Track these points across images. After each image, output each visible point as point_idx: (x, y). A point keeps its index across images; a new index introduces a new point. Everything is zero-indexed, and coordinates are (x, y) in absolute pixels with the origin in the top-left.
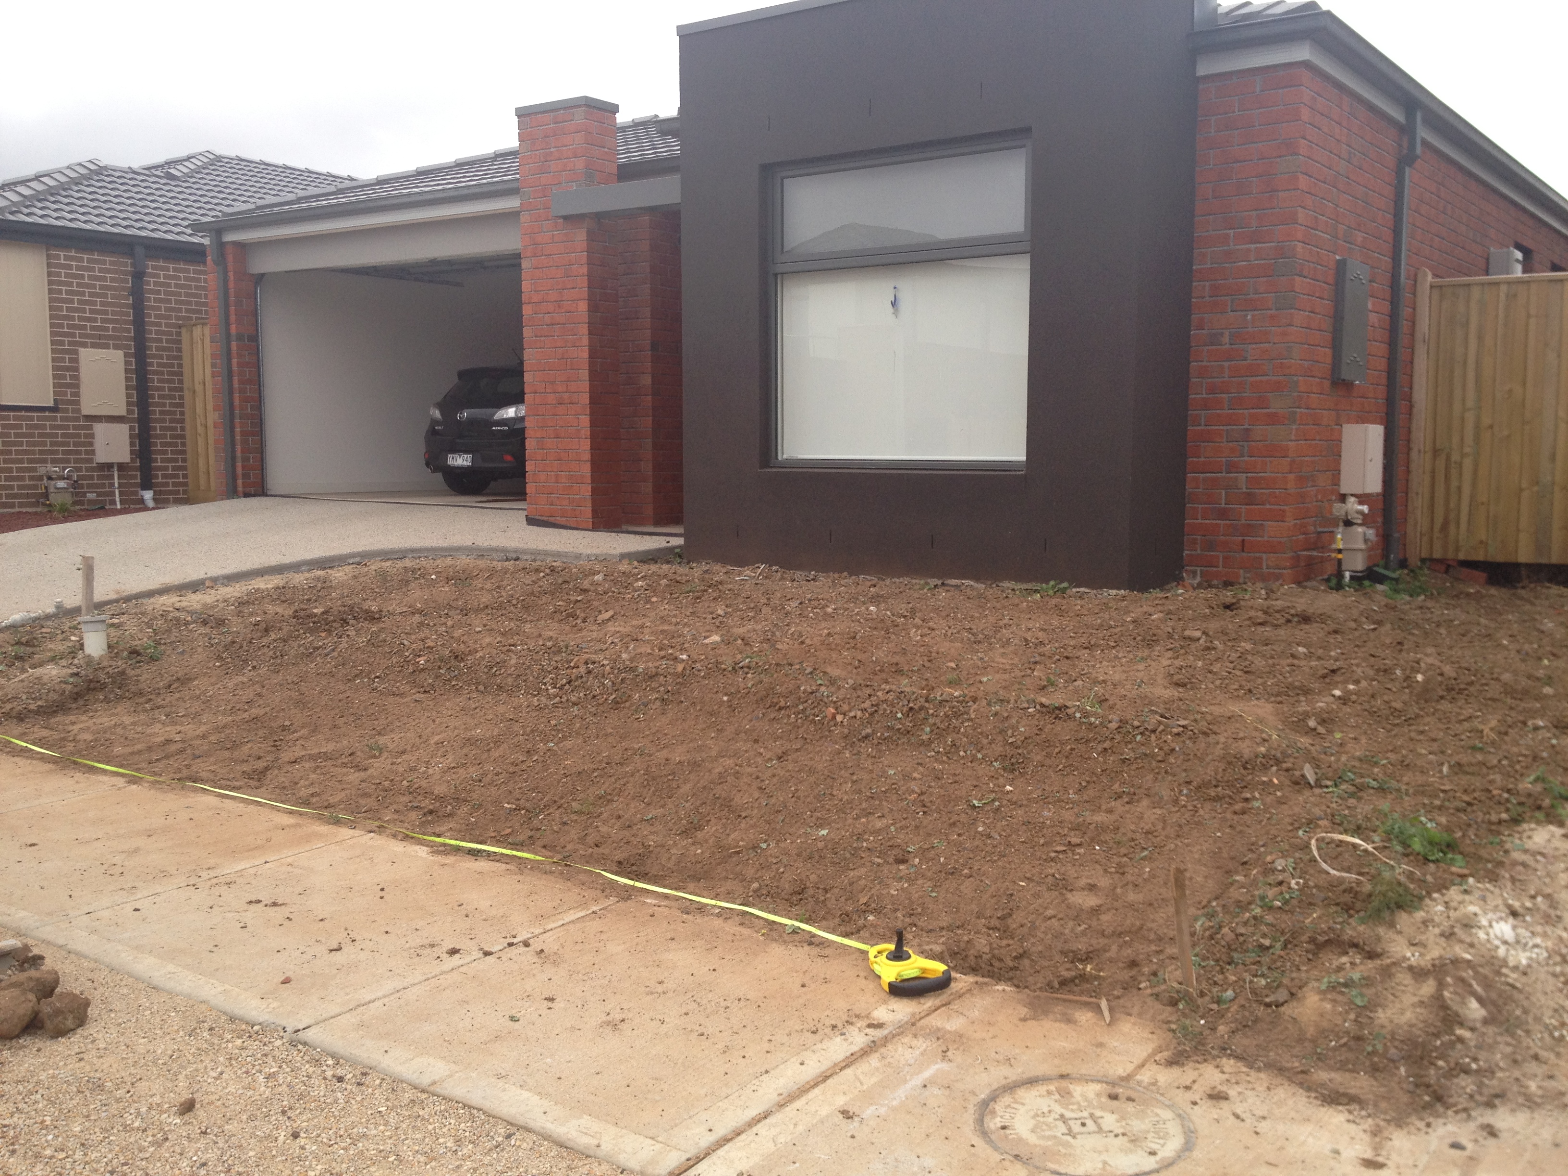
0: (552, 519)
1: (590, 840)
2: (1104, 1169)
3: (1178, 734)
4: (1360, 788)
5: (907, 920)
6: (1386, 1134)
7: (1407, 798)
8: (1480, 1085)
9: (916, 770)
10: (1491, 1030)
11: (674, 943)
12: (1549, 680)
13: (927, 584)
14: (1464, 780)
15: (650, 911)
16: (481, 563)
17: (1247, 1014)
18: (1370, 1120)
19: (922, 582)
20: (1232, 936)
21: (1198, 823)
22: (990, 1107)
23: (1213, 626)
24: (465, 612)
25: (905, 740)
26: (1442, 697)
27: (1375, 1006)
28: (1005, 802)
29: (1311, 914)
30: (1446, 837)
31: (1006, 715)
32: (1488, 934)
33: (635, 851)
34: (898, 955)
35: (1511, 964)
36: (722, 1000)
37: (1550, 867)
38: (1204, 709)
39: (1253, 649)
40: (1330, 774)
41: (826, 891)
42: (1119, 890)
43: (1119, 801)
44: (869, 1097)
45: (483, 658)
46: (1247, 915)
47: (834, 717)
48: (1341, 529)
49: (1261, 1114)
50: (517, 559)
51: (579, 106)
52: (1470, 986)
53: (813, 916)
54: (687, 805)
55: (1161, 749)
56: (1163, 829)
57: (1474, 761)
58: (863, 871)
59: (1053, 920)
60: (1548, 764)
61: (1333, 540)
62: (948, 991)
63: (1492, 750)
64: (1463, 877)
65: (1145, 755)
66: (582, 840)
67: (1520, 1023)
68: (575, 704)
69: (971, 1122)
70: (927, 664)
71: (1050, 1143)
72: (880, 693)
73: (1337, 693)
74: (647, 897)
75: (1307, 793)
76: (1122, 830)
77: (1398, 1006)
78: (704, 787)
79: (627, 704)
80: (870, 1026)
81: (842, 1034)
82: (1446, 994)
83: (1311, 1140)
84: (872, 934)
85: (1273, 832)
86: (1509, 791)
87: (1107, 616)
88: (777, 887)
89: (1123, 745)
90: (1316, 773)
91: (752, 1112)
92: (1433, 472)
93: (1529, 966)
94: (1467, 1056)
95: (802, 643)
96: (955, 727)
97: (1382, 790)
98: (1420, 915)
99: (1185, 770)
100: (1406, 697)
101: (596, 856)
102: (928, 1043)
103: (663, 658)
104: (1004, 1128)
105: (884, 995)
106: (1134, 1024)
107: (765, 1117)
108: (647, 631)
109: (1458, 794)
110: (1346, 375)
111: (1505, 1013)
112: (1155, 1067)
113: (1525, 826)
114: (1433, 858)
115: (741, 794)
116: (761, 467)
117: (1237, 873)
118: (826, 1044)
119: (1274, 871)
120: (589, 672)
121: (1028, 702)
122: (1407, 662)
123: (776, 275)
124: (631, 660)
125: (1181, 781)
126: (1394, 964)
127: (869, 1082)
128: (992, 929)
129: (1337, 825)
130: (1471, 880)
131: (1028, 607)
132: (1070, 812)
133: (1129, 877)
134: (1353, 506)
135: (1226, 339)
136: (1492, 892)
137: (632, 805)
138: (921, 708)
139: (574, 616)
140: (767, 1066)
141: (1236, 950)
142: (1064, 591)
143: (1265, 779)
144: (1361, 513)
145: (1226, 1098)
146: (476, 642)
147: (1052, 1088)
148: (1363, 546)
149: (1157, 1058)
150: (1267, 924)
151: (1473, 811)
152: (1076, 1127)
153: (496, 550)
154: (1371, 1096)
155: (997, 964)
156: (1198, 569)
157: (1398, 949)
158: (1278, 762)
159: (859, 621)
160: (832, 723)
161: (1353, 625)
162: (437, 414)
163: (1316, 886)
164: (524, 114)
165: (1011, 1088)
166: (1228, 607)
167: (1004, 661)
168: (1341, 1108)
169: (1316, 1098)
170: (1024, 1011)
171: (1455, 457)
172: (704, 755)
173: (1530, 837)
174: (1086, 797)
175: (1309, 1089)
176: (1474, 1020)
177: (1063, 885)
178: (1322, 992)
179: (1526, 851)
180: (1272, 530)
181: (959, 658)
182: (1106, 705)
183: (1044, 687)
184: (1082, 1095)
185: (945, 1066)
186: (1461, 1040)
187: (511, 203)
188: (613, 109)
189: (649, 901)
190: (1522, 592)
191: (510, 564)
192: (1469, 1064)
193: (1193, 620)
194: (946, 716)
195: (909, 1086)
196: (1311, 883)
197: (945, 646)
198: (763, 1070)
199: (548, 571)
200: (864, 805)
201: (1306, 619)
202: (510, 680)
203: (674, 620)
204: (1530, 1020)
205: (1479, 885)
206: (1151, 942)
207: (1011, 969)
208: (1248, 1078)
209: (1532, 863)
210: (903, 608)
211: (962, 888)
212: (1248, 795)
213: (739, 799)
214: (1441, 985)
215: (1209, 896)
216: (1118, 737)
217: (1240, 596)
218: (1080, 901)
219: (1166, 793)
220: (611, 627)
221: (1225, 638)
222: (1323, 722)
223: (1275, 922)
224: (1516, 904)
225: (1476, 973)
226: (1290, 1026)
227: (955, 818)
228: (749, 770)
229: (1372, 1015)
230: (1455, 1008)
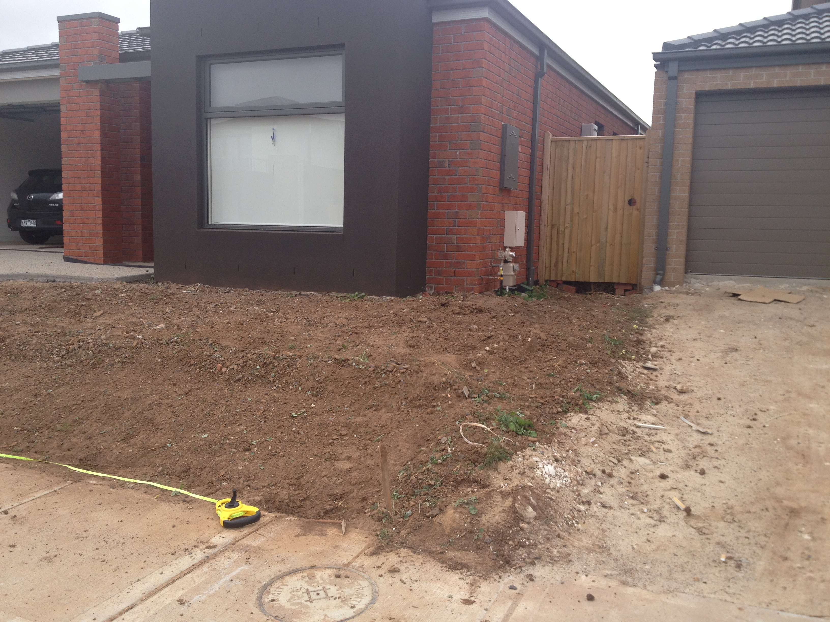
0: (79, 258)
1: (65, 447)
2: (324, 619)
3: (403, 373)
4: (490, 398)
5: (246, 483)
6: (478, 584)
7: (513, 402)
8: (529, 553)
9: (264, 397)
10: (538, 523)
11: (100, 506)
12: (591, 340)
13: (291, 294)
14: (542, 392)
15: (91, 488)
16: (30, 284)
17: (417, 523)
18: (471, 577)
19: (288, 293)
20: (415, 480)
21: (409, 420)
22: (268, 589)
23: (434, 315)
24: (13, 313)
25: (260, 381)
26: (539, 350)
27: (481, 514)
28: (310, 413)
29: (456, 466)
30: (528, 421)
31: (316, 365)
32: (542, 472)
33: (92, 452)
34: (232, 505)
35: (551, 487)
36: (122, 539)
37: (578, 435)
38: (421, 359)
39: (451, 326)
40: (477, 391)
41: (201, 469)
42: (362, 459)
43: (371, 410)
44: (197, 590)
45: (16, 340)
46: (424, 468)
47: (221, 369)
48: (502, 265)
49: (415, 579)
50: (54, 281)
51: (95, 18)
52: (529, 500)
53: (192, 484)
54: (127, 423)
55: (394, 381)
56: (391, 424)
57: (548, 381)
58: (224, 456)
59: (325, 478)
60: (583, 382)
61: (499, 271)
62: (258, 523)
63: (558, 376)
64: (534, 442)
65: (386, 384)
66: (60, 447)
67: (552, 518)
68: (69, 366)
69: (255, 598)
70: (280, 338)
71: (297, 607)
72: (249, 355)
73: (488, 348)
74: (91, 480)
75: (464, 401)
76: (370, 426)
77: (492, 513)
78: (139, 413)
79: (101, 365)
80: (207, 548)
81: (190, 554)
82: (517, 505)
83: (438, 591)
84: (223, 493)
85: (445, 423)
86: (563, 397)
87: (380, 311)
88: (173, 469)
89: (375, 379)
90: (469, 391)
91: (124, 606)
92: (551, 236)
93: (561, 487)
94: (525, 538)
95: (212, 327)
96: (288, 373)
97: (501, 398)
98: (510, 463)
99: (405, 392)
100: (521, 350)
101: (66, 456)
102: (240, 554)
103: (126, 337)
104: (273, 601)
105: (220, 528)
106: (358, 533)
107: (131, 608)
108: (121, 322)
109: (538, 399)
110: (506, 185)
111: (546, 513)
112: (364, 557)
113: (569, 414)
114: (521, 433)
115: (161, 416)
116: (198, 229)
117: (423, 446)
118: (179, 560)
119: (441, 443)
120: (80, 347)
121: (328, 358)
122: (525, 332)
123: (206, 119)
124: (106, 339)
125: (402, 398)
126: (493, 490)
127: (199, 581)
128: (292, 485)
129: (477, 417)
130: (537, 443)
131: (341, 306)
132: (344, 417)
133: (369, 451)
134: (508, 253)
135: (447, 164)
136: (547, 450)
137: (94, 425)
138: (271, 363)
139: (80, 314)
140: (139, 577)
141: (417, 487)
142: (362, 297)
143: (444, 395)
144: (512, 256)
145: (398, 571)
146: (15, 330)
147: (305, 574)
148: (513, 273)
149: (366, 552)
150: (433, 473)
151: (544, 408)
152: (313, 596)
153: (41, 276)
154: (474, 564)
155: (291, 505)
156: (433, 285)
157: (498, 482)
158: (451, 386)
159: (247, 315)
160: (220, 373)
161: (503, 313)
162: (15, 196)
163: (460, 451)
164: (62, 20)
165: (281, 577)
166: (443, 305)
167: (322, 335)
168: (457, 571)
169: (446, 567)
170: (299, 531)
171: (561, 229)
172: (142, 394)
173: (570, 420)
174: (353, 409)
175: (443, 562)
176: (530, 518)
177: (334, 458)
178: (456, 508)
179: (567, 427)
180: (469, 265)
181: (298, 334)
182: (371, 358)
183: (340, 349)
184: (321, 577)
185: (246, 567)
186: (522, 529)
187: (55, 73)
188: (116, 21)
189: (91, 482)
190: (589, 296)
191: (47, 285)
192: (525, 542)
193: (424, 312)
194: (284, 367)
195: (222, 581)
196: (458, 449)
197: (291, 328)
198: (137, 580)
199: (68, 288)
200: (231, 419)
201: (480, 311)
202: (31, 353)
203: (139, 316)
204: (558, 516)
205: (541, 446)
206: (375, 486)
207: (299, 507)
208: (412, 559)
209: (569, 434)
210: (273, 307)
211: (278, 463)
212: (435, 404)
213: (159, 419)
214: (515, 500)
215: (408, 459)
216: (373, 375)
217: (450, 299)
218: (342, 466)
219: (394, 405)
220: (101, 320)
221: (439, 321)
222: (479, 364)
223: (438, 471)
224: (558, 455)
225: (533, 492)
226: (437, 528)
227: (281, 423)
228: (167, 401)
229: (479, 519)
230: (520, 512)
